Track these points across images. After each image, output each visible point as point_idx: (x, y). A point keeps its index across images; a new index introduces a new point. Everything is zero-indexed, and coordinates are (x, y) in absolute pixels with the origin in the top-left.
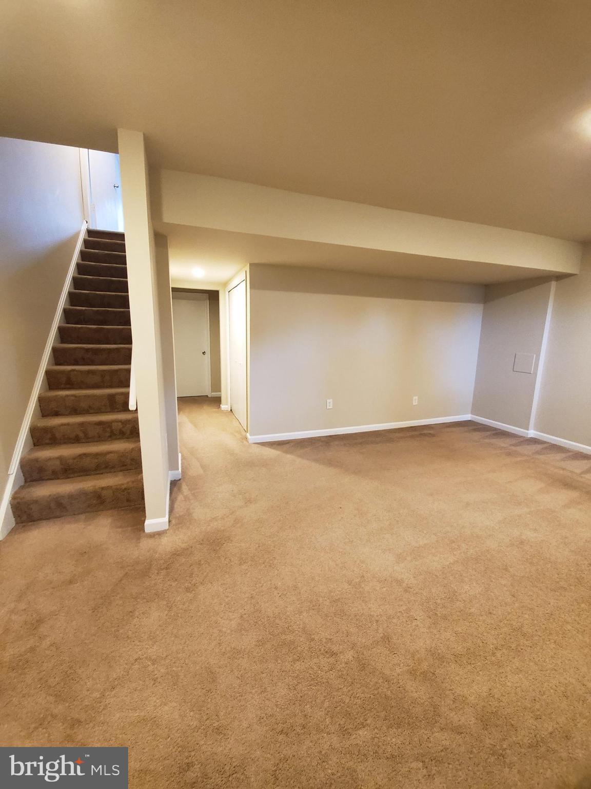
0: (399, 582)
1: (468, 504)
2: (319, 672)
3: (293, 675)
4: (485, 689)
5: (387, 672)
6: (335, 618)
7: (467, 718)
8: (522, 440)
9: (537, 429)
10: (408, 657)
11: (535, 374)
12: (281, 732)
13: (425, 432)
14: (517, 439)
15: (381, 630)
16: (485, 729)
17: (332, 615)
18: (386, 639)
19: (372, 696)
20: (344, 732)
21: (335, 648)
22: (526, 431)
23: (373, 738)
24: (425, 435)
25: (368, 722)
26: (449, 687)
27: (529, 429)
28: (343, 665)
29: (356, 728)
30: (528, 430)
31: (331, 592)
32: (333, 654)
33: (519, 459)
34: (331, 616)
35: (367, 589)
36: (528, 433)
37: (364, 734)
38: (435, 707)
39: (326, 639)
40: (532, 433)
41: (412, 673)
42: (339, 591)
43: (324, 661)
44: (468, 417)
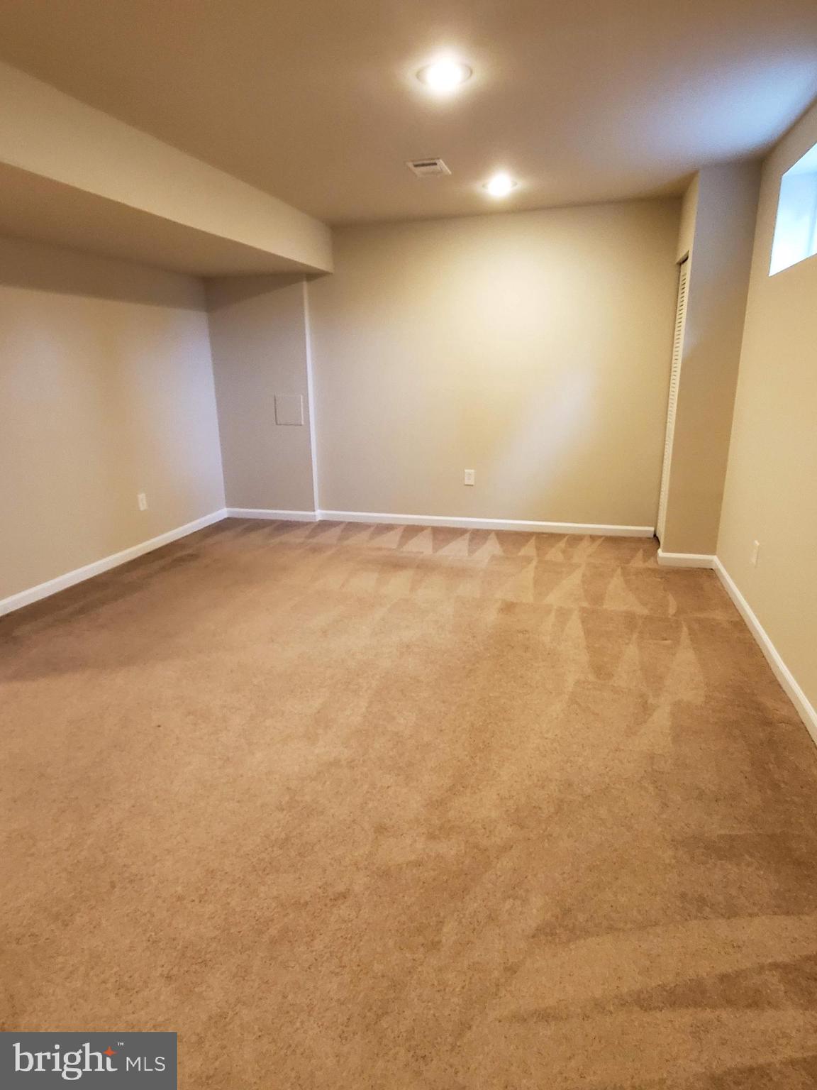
0: (336, 763)
1: (325, 633)
2: (350, 925)
3: (325, 958)
4: (495, 797)
5: (413, 857)
6: (306, 859)
7: (506, 832)
8: (313, 527)
9: (326, 506)
10: (415, 827)
11: (308, 422)
12: (379, 1017)
13: (179, 554)
14: (308, 526)
15: (367, 826)
16: (522, 828)
17: (298, 858)
18: (381, 829)
19: (422, 891)
20: (435, 945)
21: (341, 888)
22: (312, 513)
23: (460, 922)
24: (182, 560)
25: (442, 914)
26: (471, 821)
27: (316, 509)
28: (367, 893)
29: (439, 931)
30: (314, 511)
31: (267, 837)
32: (344, 896)
33: (329, 553)
34: (299, 862)
35: (308, 798)
36: (315, 516)
37: (449, 928)
38: (476, 846)
39: (320, 888)
40: (319, 514)
41: (432, 837)
42: (277, 827)
43: (344, 910)
44: (223, 513)
